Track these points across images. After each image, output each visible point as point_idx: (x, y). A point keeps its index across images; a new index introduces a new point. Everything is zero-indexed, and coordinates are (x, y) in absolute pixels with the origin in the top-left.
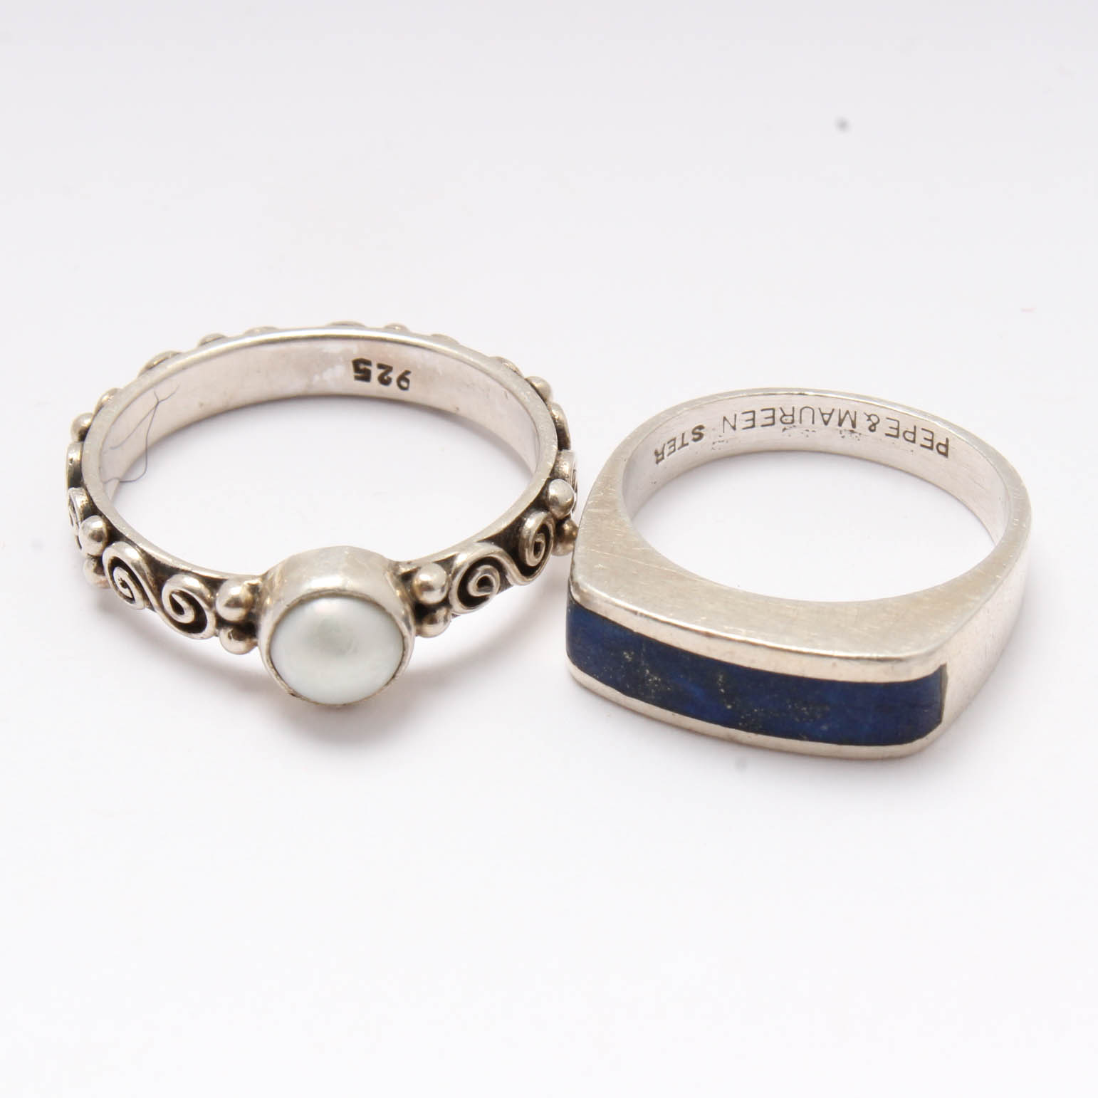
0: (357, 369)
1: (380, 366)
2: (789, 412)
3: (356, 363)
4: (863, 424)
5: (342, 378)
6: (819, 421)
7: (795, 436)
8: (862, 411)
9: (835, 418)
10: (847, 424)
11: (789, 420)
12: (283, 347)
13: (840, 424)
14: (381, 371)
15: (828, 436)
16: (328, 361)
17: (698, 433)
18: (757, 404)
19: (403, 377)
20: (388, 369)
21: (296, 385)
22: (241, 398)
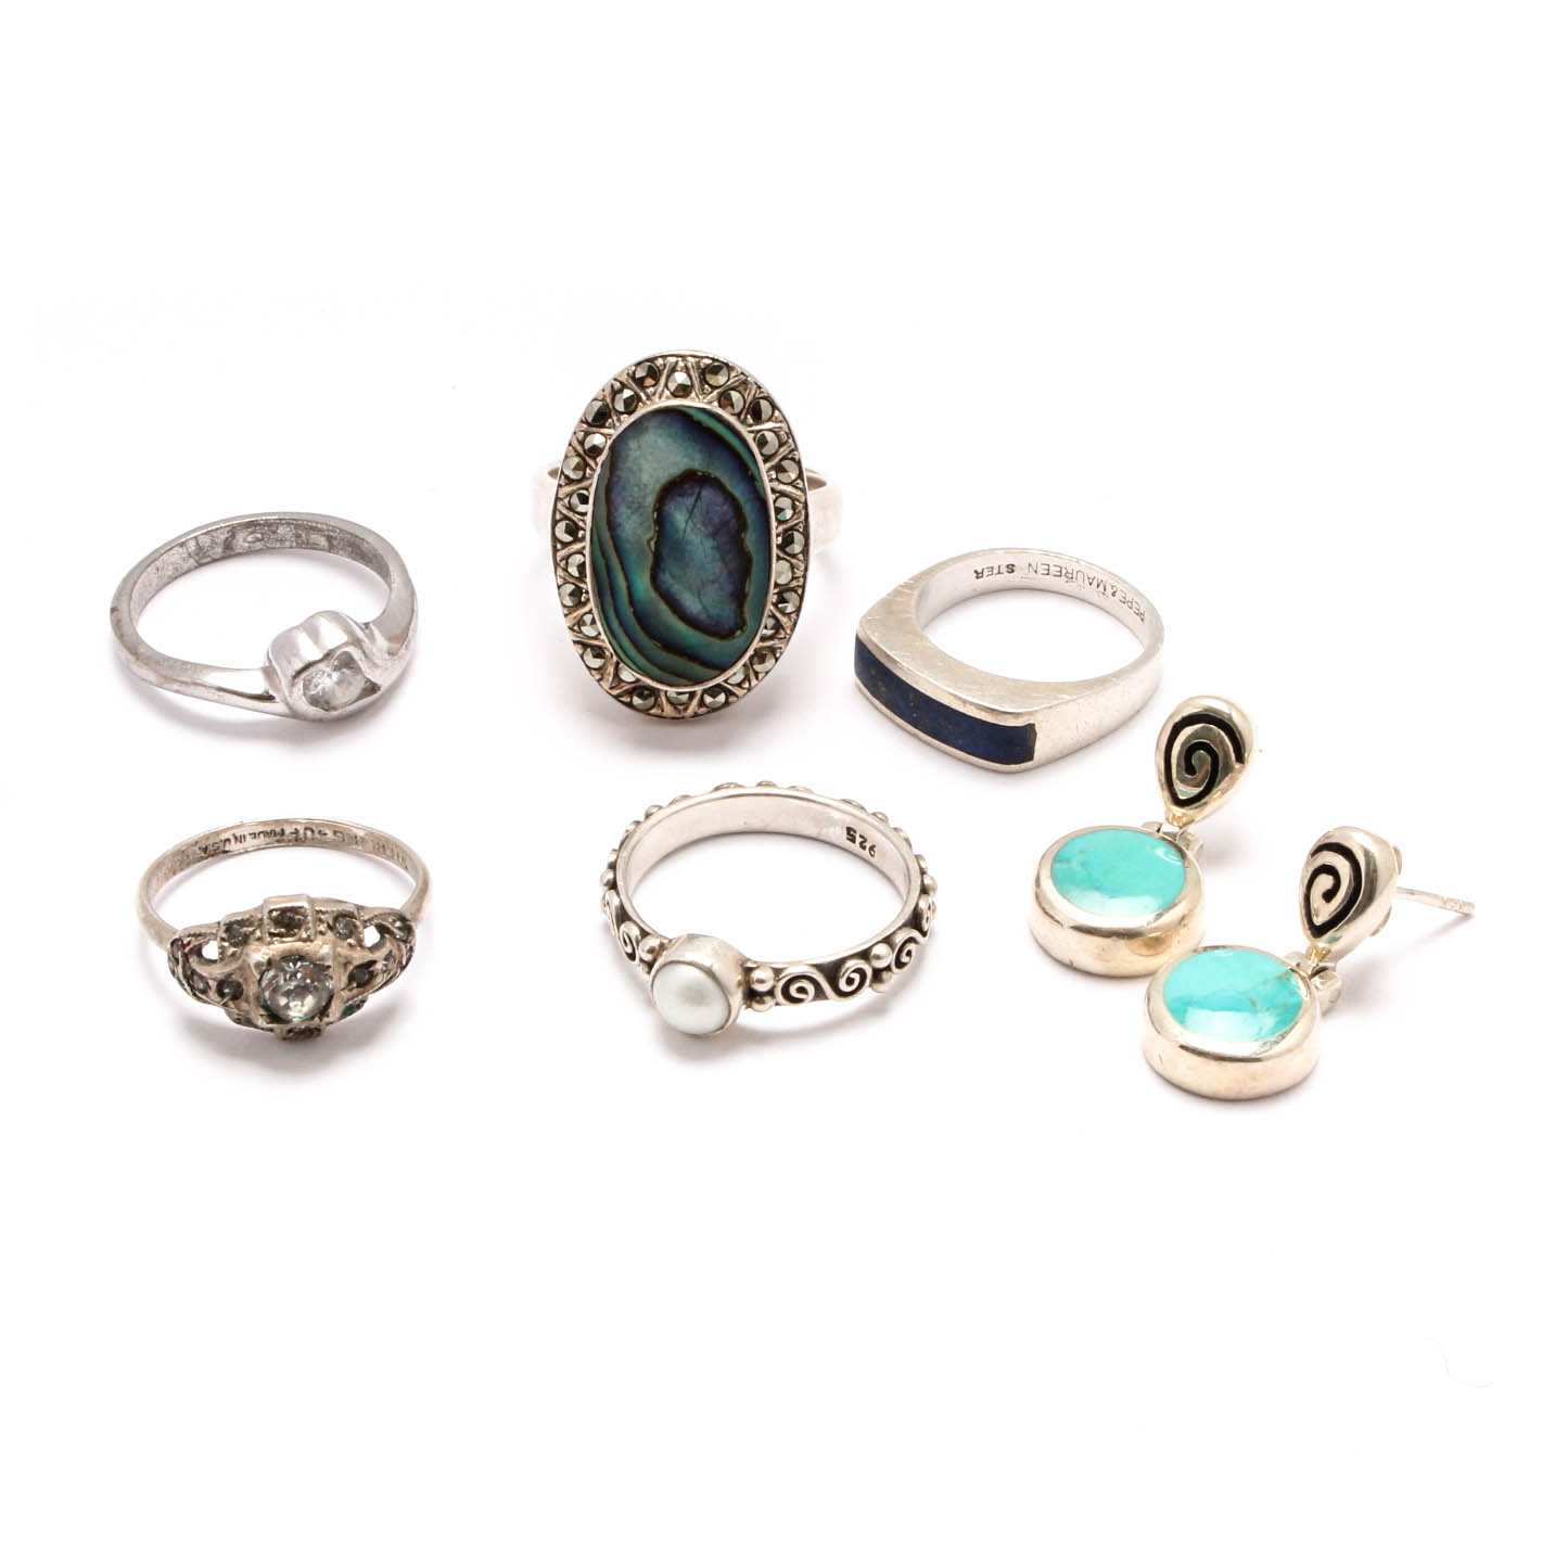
0: (848, 833)
1: (861, 836)
2: (1070, 571)
3: (849, 830)
4: (1109, 591)
5: (839, 835)
6: (1087, 582)
7: (1072, 588)
8: (1110, 582)
9: (1095, 583)
10: (1101, 588)
11: (1070, 577)
12: (804, 803)
13: (1098, 586)
14: (862, 840)
15: (1090, 593)
16: (832, 822)
17: (1011, 568)
18: (1052, 561)
19: (872, 848)
20: (865, 841)
21: (812, 831)
22: (774, 827)
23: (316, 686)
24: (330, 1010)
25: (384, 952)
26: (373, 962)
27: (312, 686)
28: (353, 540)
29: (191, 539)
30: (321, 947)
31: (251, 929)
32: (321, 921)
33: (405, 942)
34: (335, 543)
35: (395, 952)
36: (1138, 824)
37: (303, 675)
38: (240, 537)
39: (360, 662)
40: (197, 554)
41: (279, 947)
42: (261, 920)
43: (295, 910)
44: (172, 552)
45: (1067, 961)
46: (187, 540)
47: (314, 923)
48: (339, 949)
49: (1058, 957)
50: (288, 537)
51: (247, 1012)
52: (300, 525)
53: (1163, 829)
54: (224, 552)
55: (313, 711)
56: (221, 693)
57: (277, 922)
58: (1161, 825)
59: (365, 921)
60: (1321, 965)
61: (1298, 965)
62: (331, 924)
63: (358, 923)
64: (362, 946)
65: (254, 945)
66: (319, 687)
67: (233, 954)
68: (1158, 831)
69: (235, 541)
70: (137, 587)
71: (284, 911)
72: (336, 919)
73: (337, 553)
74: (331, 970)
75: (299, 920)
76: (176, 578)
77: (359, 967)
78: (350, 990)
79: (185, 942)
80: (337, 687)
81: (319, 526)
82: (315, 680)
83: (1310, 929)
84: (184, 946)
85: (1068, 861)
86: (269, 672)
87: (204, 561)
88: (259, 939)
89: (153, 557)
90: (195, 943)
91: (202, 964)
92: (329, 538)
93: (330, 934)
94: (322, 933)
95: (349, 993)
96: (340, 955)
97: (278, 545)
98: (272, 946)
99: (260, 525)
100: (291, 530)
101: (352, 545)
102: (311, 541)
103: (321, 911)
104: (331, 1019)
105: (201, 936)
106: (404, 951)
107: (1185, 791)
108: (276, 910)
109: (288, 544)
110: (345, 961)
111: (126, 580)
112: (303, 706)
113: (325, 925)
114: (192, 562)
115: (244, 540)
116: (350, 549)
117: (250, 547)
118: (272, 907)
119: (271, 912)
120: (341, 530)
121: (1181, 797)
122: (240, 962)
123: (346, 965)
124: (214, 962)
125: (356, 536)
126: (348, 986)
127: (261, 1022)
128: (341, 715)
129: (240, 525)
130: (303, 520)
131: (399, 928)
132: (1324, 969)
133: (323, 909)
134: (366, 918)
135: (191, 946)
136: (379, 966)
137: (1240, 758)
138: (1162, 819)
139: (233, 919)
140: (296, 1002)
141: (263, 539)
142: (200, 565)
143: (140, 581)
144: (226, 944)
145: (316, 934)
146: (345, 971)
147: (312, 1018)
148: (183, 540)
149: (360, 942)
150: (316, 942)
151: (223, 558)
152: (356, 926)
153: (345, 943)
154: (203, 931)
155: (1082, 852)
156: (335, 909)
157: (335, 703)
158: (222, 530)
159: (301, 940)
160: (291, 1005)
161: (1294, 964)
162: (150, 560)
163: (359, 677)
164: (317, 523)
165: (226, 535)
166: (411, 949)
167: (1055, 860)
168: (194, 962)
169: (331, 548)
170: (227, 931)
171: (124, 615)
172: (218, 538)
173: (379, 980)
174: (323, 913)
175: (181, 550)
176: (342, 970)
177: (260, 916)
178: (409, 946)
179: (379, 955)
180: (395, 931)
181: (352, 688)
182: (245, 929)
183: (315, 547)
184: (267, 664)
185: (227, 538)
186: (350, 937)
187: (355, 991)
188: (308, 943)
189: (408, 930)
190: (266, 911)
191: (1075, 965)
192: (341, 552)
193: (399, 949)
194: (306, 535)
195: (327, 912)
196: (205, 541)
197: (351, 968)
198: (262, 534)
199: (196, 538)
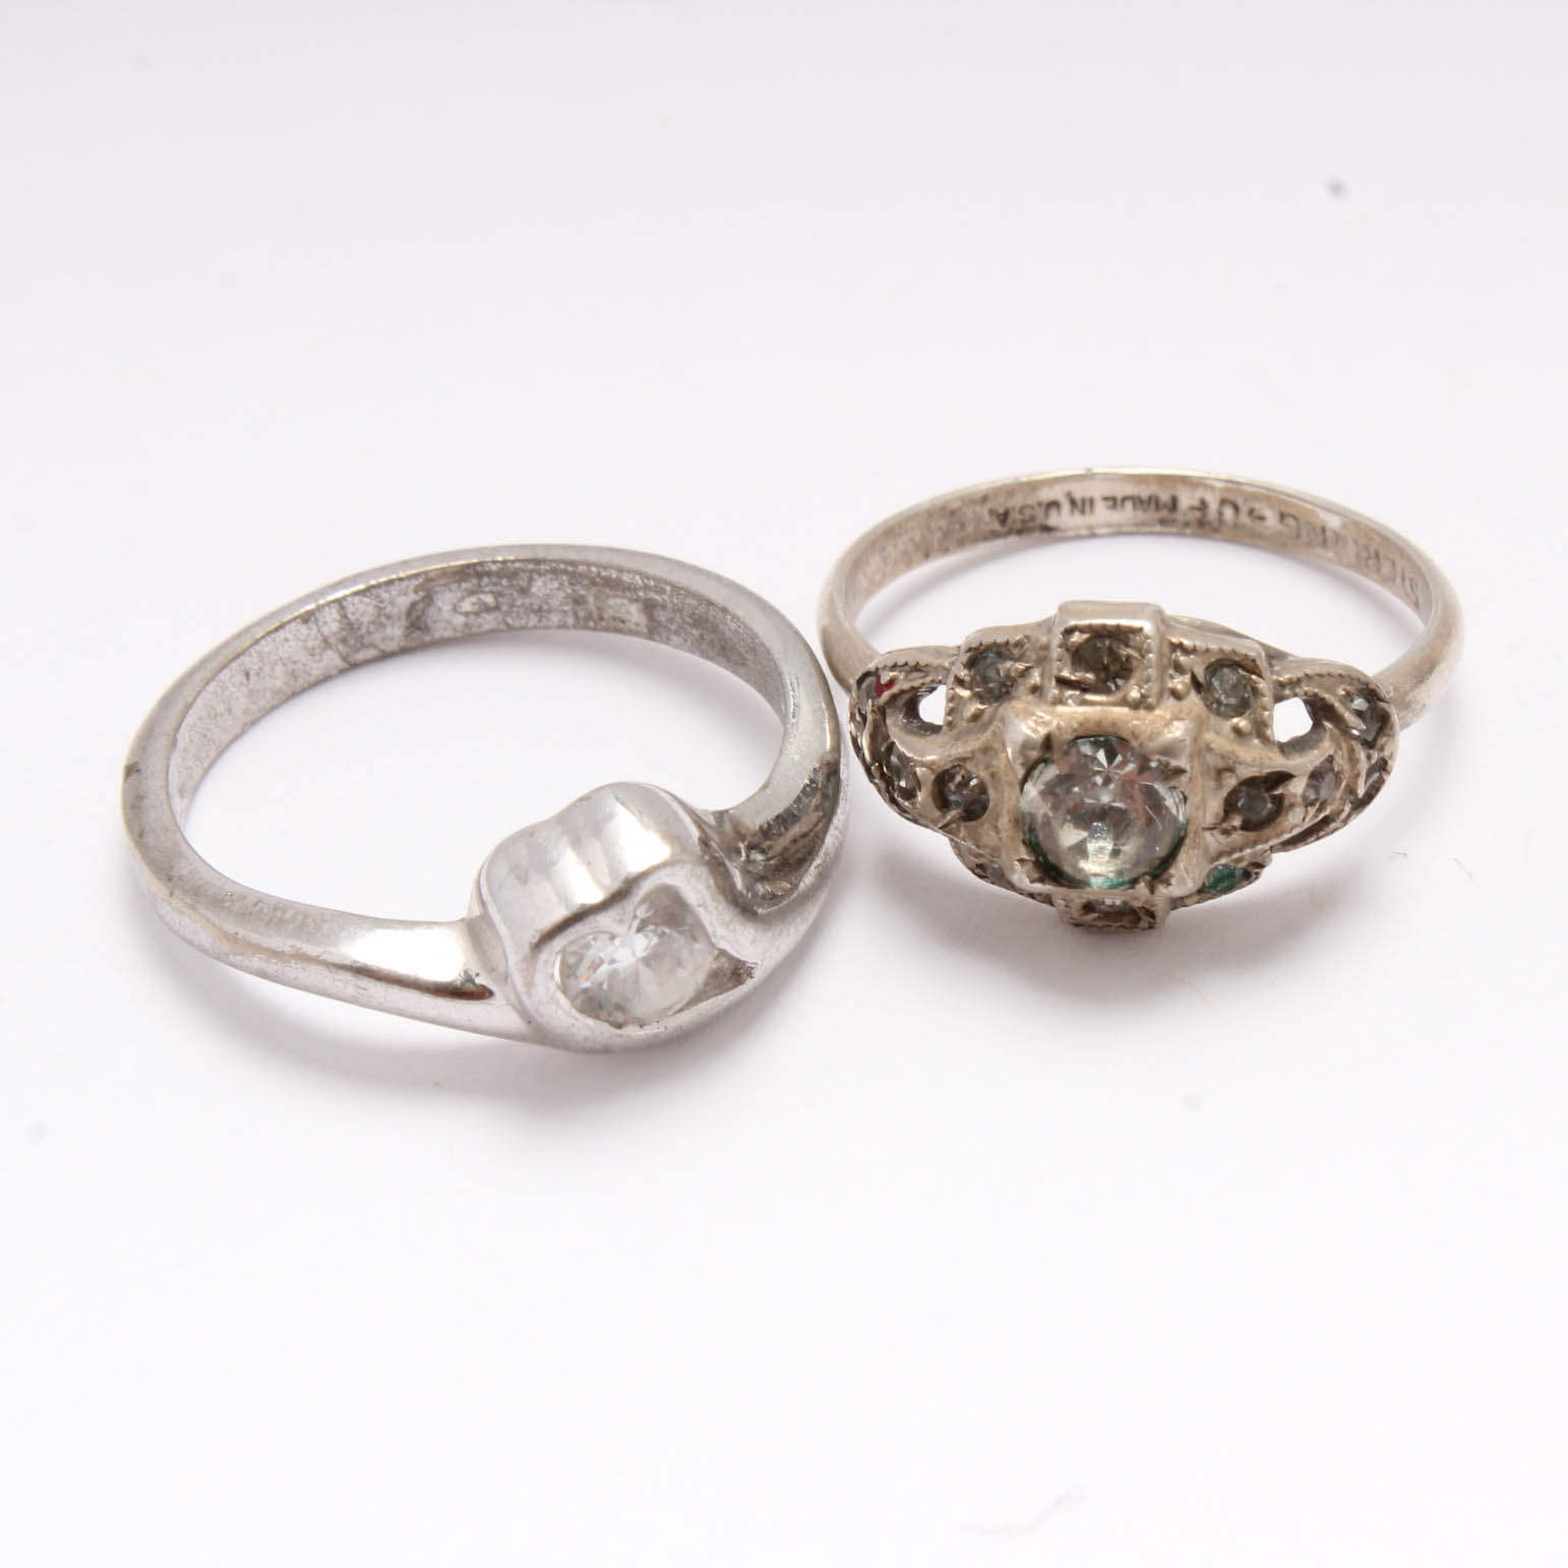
23: (595, 966)
24: (1172, 871)
25: (1312, 759)
26: (1283, 777)
27: (582, 970)
28: (702, 609)
29: (329, 604)
30: (1168, 724)
31: (1021, 666)
32: (1179, 668)
33: (1369, 745)
34: (662, 616)
35: (1341, 762)
37: (559, 942)
38: (445, 601)
39: (701, 911)
40: (344, 641)
41: (1073, 712)
42: (1046, 648)
43: (1121, 635)
44: (281, 635)
46: (320, 608)
47: (1162, 670)
48: (1209, 736)
50: (555, 603)
51: (995, 851)
52: (581, 575)
54: (406, 636)
55: (588, 1028)
56: (365, 982)
57: (1078, 656)
59: (1282, 685)
62: (1201, 678)
63: (1262, 685)
64: (1266, 740)
65: (1022, 701)
66: (605, 968)
67: (976, 717)
69: (432, 611)
70: (190, 719)
71: (1099, 633)
72: (1214, 668)
73: (667, 641)
74: (1184, 778)
75: (1129, 658)
76: (294, 695)
77: (1250, 782)
78: (1226, 832)
79: (884, 679)
80: (642, 968)
81: (626, 578)
82: (591, 952)
84: (880, 689)
86: (476, 930)
87: (361, 656)
88: (1036, 690)
89: (239, 646)
90: (903, 684)
91: (910, 732)
92: (649, 607)
93: (1194, 700)
94: (1176, 695)
95: (1223, 839)
96: (1209, 749)
97: (533, 620)
98: (1060, 709)
99: (489, 574)
100: (561, 587)
101: (699, 622)
102: (609, 613)
103: (1180, 646)
104: (1175, 889)
105: (920, 671)
106: (1364, 767)
108: (1081, 630)
109: (555, 618)
110: (1220, 764)
111: (166, 702)
112: (562, 1015)
113: (1187, 678)
114: (332, 659)
115: (455, 609)
116: (695, 632)
117: (467, 625)
118: (1073, 623)
119: (1069, 632)
120: (676, 589)
122: (988, 734)
123: (1219, 773)
124: (934, 729)
125: (710, 603)
126: (1221, 826)
127: (1021, 876)
128: (656, 1036)
129: (444, 573)
130: (588, 564)
131: (1359, 714)
133: (1186, 642)
134: (1285, 677)
135: (895, 690)
136: (1297, 787)
139: (987, 640)
140: (1101, 843)
141: (497, 608)
142: (351, 667)
143: (199, 702)
144: (965, 693)
145: (1161, 695)
146: (1220, 786)
147: (1134, 882)
148: (311, 606)
149: (1261, 729)
150: (1157, 712)
151: (403, 651)
152: (1256, 692)
153: (1227, 725)
154: (924, 660)
156: (1213, 646)
157: (639, 1009)
158: (404, 585)
159: (1124, 702)
160: (1091, 847)
162: (229, 653)
163: (699, 946)
164: (620, 570)
165: (413, 597)
166: (1383, 766)
168: (895, 725)
169: (653, 631)
170: (971, 664)
171: (154, 784)
172: (392, 603)
173: (1296, 819)
174: (1186, 651)
175: (303, 629)
176: (1212, 784)
177: (1044, 639)
178: (1375, 756)
179: (1302, 764)
180: (1350, 717)
181: (682, 973)
182: (1009, 664)
183: (618, 626)
184: (477, 911)
185: (413, 605)
186: (1240, 714)
187: (1237, 837)
188: (1142, 712)
189: (1379, 720)
190: (1058, 630)
192: (675, 638)
193: (1353, 760)
194: (597, 598)
195: (1194, 651)
196: (363, 610)
197: (1231, 782)
198: (498, 595)
199: (338, 601)
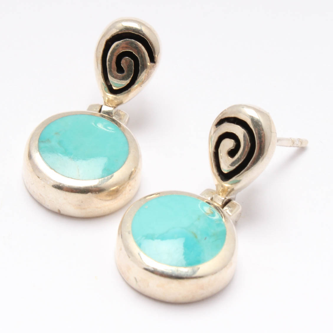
36: (84, 109)
45: (57, 211)
49: (50, 207)
53: (103, 109)
58: (102, 106)
60: (228, 198)
61: (212, 199)
68: (100, 111)
83: (219, 175)
85: (48, 140)
107: (117, 83)
121: (114, 88)
132: (229, 201)
137: (153, 60)
138: (102, 103)
155: (57, 133)
161: (209, 199)
167: (40, 141)
191: (62, 212)
